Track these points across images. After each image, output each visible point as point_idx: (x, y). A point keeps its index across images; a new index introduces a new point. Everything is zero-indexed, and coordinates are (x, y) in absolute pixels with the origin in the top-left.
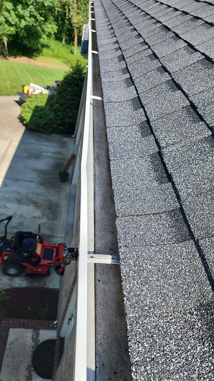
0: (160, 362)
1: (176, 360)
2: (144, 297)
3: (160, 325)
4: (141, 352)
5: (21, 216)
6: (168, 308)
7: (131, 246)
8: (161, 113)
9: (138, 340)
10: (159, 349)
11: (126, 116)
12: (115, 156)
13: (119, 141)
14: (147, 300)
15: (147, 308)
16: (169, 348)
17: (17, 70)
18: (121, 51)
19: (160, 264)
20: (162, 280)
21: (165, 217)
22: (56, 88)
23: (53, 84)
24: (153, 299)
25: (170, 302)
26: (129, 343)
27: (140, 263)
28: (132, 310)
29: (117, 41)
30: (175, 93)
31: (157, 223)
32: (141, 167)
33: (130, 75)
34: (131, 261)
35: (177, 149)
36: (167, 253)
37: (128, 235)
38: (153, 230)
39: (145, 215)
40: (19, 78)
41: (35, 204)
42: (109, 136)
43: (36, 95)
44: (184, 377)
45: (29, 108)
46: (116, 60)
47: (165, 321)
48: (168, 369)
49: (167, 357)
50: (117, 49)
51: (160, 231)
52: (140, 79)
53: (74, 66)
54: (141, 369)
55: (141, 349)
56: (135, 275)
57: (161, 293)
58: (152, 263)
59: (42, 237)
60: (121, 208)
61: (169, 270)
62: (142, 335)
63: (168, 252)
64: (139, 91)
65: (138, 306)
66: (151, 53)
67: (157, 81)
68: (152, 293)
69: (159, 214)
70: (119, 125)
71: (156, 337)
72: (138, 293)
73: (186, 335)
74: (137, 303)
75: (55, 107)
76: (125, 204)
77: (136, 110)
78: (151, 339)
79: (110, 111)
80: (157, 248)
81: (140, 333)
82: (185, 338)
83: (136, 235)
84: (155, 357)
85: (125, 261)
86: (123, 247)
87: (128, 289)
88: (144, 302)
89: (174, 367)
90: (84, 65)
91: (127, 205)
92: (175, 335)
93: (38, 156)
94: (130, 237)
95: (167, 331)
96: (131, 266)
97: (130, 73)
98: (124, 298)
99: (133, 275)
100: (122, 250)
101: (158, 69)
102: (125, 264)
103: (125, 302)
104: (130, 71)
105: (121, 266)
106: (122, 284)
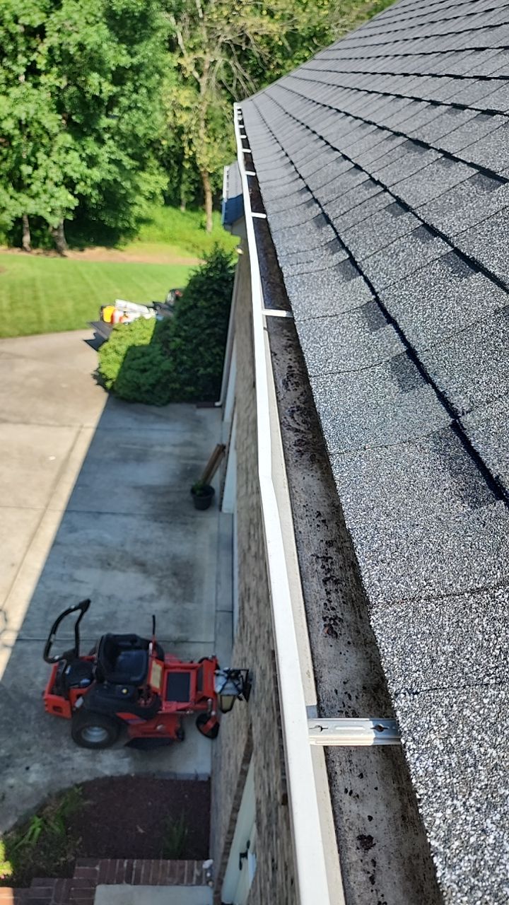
2: (495, 854)
7: (425, 688)
8: (440, 329)
11: (353, 346)
12: (339, 442)
13: (344, 407)
14: (504, 862)
18: (320, 206)
27: (463, 743)
29: (307, 187)
30: (469, 280)
31: (486, 618)
32: (413, 467)
33: (349, 253)
34: (433, 737)
35: (501, 413)
37: (412, 656)
38: (480, 637)
39: (447, 596)
41: (142, 566)
42: (318, 397)
45: (116, 352)
46: (310, 226)
50: (309, 204)
51: (500, 639)
52: (375, 260)
53: (208, 254)
56: (455, 780)
58: (496, 740)
60: (379, 580)
64: (375, 287)
65: (480, 884)
66: (392, 200)
67: (417, 258)
69: (487, 590)
70: (339, 369)
72: (472, 840)
74: (476, 873)
76: (388, 569)
77: (377, 329)
79: (311, 339)
80: (502, 692)
83: (434, 654)
85: (417, 737)
86: (405, 694)
87: (439, 827)
88: (498, 869)
90: (231, 249)
91: (394, 570)
94: (418, 662)
96: (436, 752)
97: (347, 249)
98: (435, 859)
99: (448, 781)
100: (400, 703)
101: (415, 233)
102: (418, 749)
103: (439, 874)
104: (346, 244)
105: (408, 755)
106: (420, 811)
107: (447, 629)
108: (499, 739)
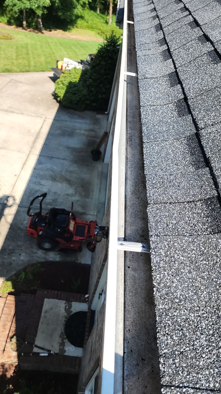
0: (190, 356)
1: (207, 355)
2: (175, 289)
3: (191, 319)
4: (169, 345)
5: (55, 193)
6: (200, 302)
7: (162, 235)
8: (200, 89)
9: (167, 332)
10: (188, 343)
11: (162, 94)
12: (148, 138)
13: (153, 122)
14: (177, 292)
15: (177, 301)
16: (199, 343)
17: (51, 44)
18: (159, 20)
19: (193, 256)
20: (194, 273)
21: (201, 205)
22: (89, 62)
23: (87, 58)
24: (184, 292)
25: (202, 296)
26: (158, 334)
27: (172, 254)
28: (162, 301)
29: (155, 8)
30: (218, 66)
31: (191, 212)
32: (176, 150)
33: (168, 46)
34: (162, 251)
35: (216, 130)
36: (201, 245)
37: (160, 223)
38: (187, 219)
39: (178, 203)
40: (53, 53)
41: (69, 182)
42: (143, 116)
43: (69, 70)
44: (214, 373)
45: (63, 84)
46: (153, 30)
47: (196, 315)
48: (197, 364)
49: (196, 352)
50: (154, 18)
51: (194, 220)
52: (179, 51)
53: (108, 37)
54: (169, 362)
55: (169, 342)
56: (166, 266)
57: (193, 286)
58: (184, 254)
59: (75, 214)
60: (153, 195)
61: (202, 262)
62: (171, 328)
63: (202, 243)
64: (176, 65)
65: (168, 298)
66: (192, 19)
67: (197, 52)
68: (183, 286)
69: (194, 202)
70: (154, 104)
71: (186, 330)
72: (168, 284)
73: (218, 331)
74: (167, 294)
75: (88, 83)
77: (173, 86)
78: (181, 333)
79: (144, 88)
80: (190, 239)
81: (170, 325)
82: (217, 334)
83: (168, 223)
84: (184, 351)
85: (156, 251)
86: (154, 236)
87: (158, 279)
88: (175, 294)
89: (204, 363)
90: (119, 35)
91: (159, 191)
92: (206, 330)
93: (71, 134)
94: (161, 226)
95: (198, 325)
96: (162, 256)
97: (167, 44)
98: (154, 289)
99: (164, 265)
100: (153, 239)
101: (199, 39)
102: (156, 254)
103: (154, 293)
104: (168, 41)
105: (152, 256)
106: (152, 274)
107: (175, 215)
108: (185, 254)
